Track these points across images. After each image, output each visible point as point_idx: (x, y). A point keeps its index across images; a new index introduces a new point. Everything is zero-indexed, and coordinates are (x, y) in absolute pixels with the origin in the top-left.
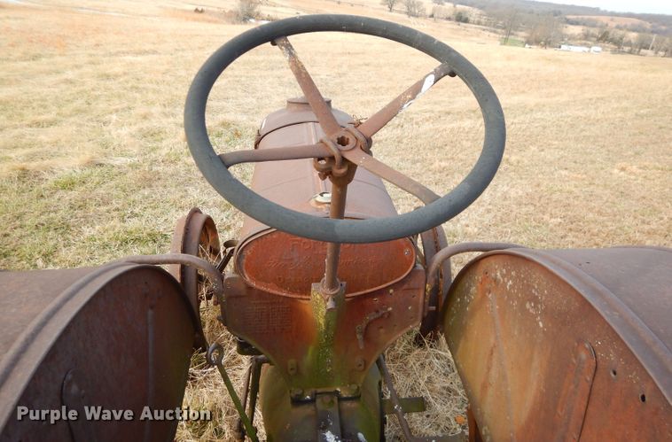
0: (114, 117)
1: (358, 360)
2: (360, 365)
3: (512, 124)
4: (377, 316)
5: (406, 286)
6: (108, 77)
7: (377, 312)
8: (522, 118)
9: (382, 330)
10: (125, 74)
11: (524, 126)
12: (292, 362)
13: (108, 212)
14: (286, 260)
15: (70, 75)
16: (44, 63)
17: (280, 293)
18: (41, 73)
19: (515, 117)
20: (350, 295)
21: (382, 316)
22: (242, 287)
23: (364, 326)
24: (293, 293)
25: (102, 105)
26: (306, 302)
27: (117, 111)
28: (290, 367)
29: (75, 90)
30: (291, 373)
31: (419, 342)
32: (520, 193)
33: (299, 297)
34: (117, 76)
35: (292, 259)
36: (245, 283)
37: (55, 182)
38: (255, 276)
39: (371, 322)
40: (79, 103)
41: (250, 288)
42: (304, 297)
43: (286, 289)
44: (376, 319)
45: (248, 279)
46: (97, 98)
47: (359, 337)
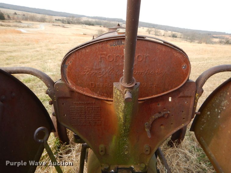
0: (50, 61)
1: (146, 146)
2: (147, 151)
3: (199, 64)
4: (160, 115)
5: (181, 94)
6: (50, 49)
7: (160, 113)
8: (203, 62)
9: (162, 127)
10: (56, 49)
11: (204, 65)
12: (102, 146)
13: (41, 90)
14: (96, 69)
15: (38, 49)
16: (30, 46)
17: (92, 96)
18: (29, 49)
19: (200, 62)
20: (141, 99)
21: (163, 117)
22: (67, 91)
23: (151, 122)
24: (102, 95)
25: (47, 57)
26: (111, 103)
27: (51, 59)
28: (100, 150)
29: (38, 53)
30: (102, 153)
31: (170, 144)
32: (207, 87)
33: (106, 99)
34: (53, 49)
35: (100, 69)
36: (69, 88)
37: (24, 80)
38: (75, 82)
39: (155, 120)
40: (39, 57)
41: (72, 91)
42: (109, 99)
43: (96, 93)
44: (159, 118)
45: (70, 84)
46: (45, 55)
47: (147, 130)
